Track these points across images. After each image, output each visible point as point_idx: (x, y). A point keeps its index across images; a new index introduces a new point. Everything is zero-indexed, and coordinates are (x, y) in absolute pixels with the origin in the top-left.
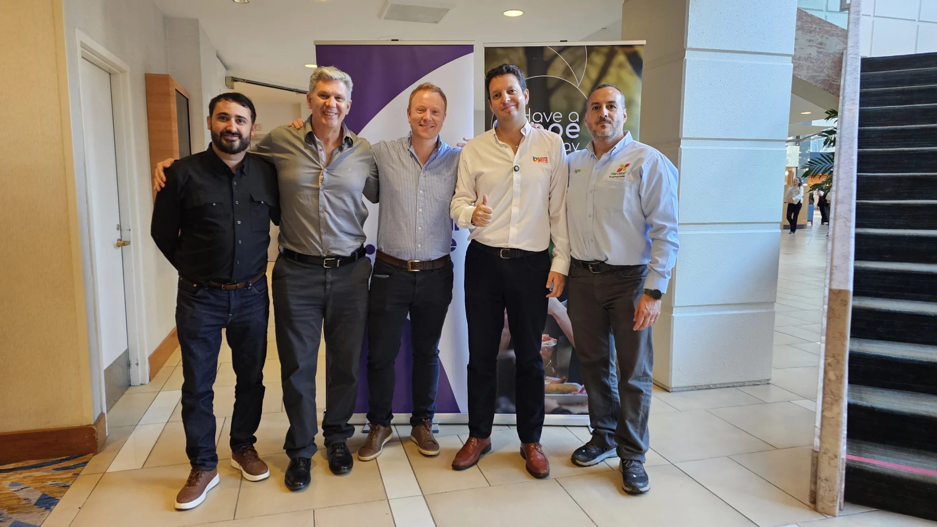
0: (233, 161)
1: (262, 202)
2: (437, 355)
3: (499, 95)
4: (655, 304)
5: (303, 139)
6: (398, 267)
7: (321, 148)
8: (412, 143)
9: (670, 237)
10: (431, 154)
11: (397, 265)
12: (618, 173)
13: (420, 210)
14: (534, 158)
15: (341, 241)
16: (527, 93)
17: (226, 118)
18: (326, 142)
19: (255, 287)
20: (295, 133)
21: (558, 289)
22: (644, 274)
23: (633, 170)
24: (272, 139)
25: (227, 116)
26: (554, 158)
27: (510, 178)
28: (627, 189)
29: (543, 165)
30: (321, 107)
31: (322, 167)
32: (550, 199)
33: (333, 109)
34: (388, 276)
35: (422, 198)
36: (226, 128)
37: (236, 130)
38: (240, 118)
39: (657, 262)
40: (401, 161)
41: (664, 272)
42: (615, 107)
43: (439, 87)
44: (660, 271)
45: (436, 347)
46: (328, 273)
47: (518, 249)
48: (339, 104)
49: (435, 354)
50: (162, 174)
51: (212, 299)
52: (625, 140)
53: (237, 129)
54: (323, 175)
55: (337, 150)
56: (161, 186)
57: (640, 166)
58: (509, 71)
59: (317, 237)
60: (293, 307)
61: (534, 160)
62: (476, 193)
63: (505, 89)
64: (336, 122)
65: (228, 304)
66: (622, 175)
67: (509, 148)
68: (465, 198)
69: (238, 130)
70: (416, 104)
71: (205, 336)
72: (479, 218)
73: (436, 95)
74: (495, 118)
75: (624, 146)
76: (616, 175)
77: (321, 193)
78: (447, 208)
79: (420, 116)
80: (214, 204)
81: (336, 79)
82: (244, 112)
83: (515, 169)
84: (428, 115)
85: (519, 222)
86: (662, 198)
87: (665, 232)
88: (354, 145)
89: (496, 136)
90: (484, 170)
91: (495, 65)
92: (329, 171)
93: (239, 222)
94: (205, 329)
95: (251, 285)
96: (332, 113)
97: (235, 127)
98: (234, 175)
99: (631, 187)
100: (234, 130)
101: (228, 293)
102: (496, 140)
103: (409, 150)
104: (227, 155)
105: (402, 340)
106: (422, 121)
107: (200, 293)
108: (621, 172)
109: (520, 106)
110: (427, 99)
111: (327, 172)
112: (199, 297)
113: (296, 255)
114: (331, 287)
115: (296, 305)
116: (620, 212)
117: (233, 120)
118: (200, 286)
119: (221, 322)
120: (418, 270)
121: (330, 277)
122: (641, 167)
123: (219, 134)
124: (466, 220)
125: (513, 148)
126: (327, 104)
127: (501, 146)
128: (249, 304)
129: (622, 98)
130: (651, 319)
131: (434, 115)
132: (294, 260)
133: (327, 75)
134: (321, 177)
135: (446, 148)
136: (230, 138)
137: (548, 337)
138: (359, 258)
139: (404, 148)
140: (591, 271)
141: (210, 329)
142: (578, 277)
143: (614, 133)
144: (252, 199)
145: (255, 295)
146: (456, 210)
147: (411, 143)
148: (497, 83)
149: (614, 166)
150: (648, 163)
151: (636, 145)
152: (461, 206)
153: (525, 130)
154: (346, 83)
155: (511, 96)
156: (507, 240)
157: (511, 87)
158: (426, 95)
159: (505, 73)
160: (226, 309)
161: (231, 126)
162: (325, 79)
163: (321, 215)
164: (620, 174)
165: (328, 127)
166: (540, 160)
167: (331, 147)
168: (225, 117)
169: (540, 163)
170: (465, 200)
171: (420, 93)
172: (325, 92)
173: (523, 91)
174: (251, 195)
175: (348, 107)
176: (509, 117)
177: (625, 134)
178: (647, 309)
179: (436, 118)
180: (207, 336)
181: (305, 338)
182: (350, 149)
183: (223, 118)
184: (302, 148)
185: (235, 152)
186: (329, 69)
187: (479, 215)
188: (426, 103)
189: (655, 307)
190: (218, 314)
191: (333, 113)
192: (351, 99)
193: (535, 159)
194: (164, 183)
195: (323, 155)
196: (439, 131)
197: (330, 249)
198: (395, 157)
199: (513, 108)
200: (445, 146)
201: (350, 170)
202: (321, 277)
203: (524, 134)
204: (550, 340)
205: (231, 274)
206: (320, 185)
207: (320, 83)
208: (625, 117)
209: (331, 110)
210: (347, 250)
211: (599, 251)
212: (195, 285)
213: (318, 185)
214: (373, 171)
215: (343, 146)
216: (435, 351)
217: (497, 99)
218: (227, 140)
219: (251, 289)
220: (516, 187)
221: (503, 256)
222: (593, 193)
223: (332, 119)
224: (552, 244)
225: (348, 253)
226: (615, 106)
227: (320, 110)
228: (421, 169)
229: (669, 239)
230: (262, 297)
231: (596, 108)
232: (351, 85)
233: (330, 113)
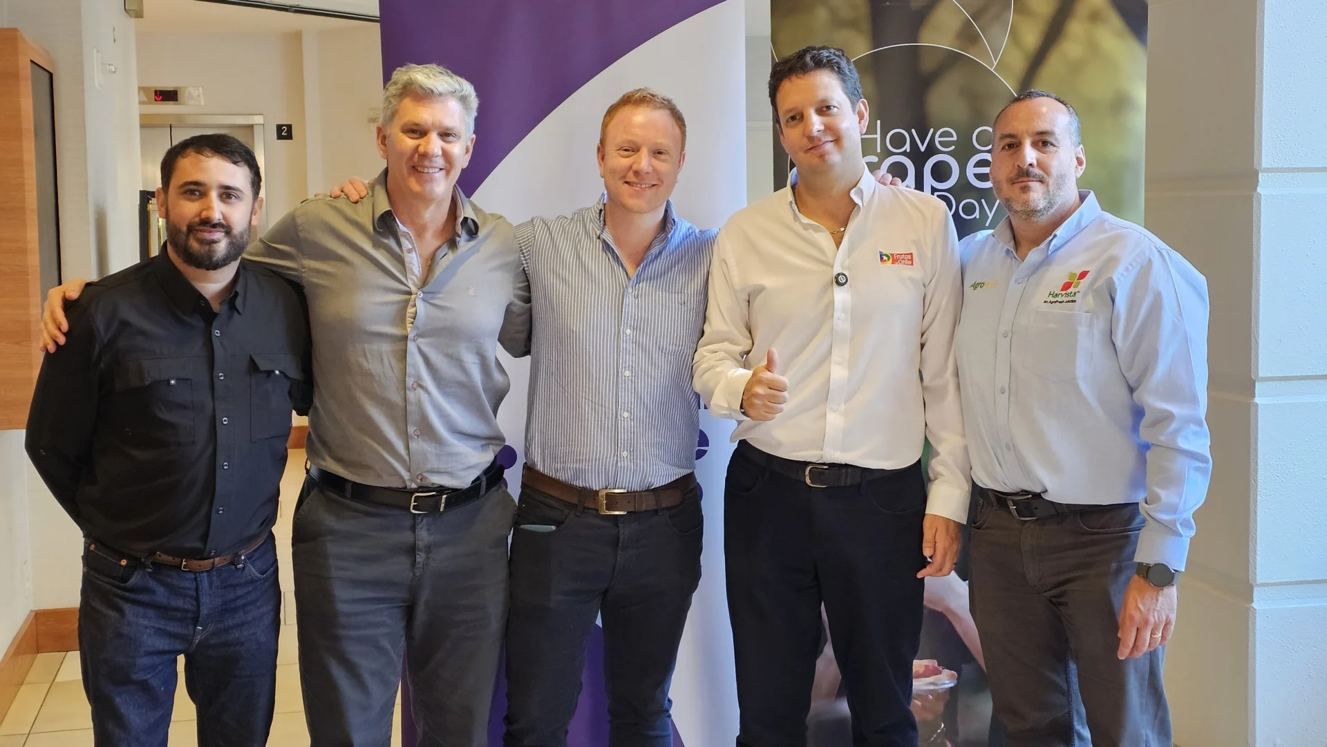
0: (213, 284)
1: (277, 372)
2: (668, 711)
3: (798, 117)
4: (1160, 598)
5: (371, 229)
6: (576, 506)
7: (410, 247)
8: (607, 223)
9: (1186, 438)
10: (649, 247)
11: (575, 500)
12: (1063, 292)
13: (627, 373)
14: (881, 256)
15: (451, 454)
16: (863, 108)
17: (199, 191)
18: (420, 231)
19: (252, 563)
20: (349, 211)
21: (944, 557)
22: (1134, 524)
23: (1095, 287)
24: (300, 228)
25: (201, 188)
26: (929, 254)
27: (825, 301)
28: (1082, 329)
29: (903, 270)
30: (408, 155)
31: (413, 289)
32: (922, 346)
33: (434, 159)
34: (554, 528)
35: (630, 346)
36: (199, 214)
37: (221, 217)
38: (229, 191)
39: (1157, 499)
40: (582, 264)
41: (1174, 522)
42: (1052, 144)
43: (669, 96)
44: (1166, 521)
45: (665, 693)
46: (420, 526)
47: (847, 466)
48: (448, 147)
49: (663, 710)
50: (60, 315)
51: (161, 595)
52: (1081, 215)
53: (222, 213)
54: (415, 306)
55: (445, 249)
56: (56, 343)
57: (1110, 276)
58: (819, 64)
59: (399, 446)
60: (342, 607)
61: (882, 259)
62: (750, 332)
63: (811, 105)
64: (442, 186)
65: (195, 603)
66: (1070, 299)
67: (823, 232)
68: (726, 345)
69: (225, 218)
70: (618, 136)
71: (145, 678)
72: (757, 401)
73: (661, 117)
74: (792, 166)
75: (1080, 229)
76: (1059, 299)
77: (411, 347)
78: (685, 370)
79: (625, 162)
80: (173, 382)
81: (441, 94)
82: (237, 176)
83: (840, 280)
84: (644, 161)
85: (847, 400)
86: (1162, 349)
87: (1174, 426)
88: (482, 233)
89: (794, 205)
90: (769, 282)
91: (790, 51)
92: (429, 295)
93: (225, 420)
94: (144, 661)
95: (243, 558)
96: (432, 167)
97: (218, 210)
98: (215, 315)
99: (1090, 326)
100: (217, 216)
101: (195, 579)
102: (795, 214)
103: (599, 238)
104: (203, 271)
105: (585, 678)
106: (631, 174)
107: (135, 580)
108: (1069, 291)
109: (846, 142)
110: (643, 126)
111: (423, 300)
112: (131, 590)
113: (349, 487)
114: (428, 558)
115: (347, 602)
116: (1073, 382)
117: (214, 195)
118: (136, 564)
119: (178, 646)
120: (622, 513)
121: (424, 536)
122: (1111, 279)
123: (184, 229)
124: (729, 404)
125: (832, 234)
126: (421, 149)
127: (806, 227)
128: (239, 603)
129: (1070, 123)
130: (1153, 633)
131: (655, 157)
132: (345, 497)
133: (421, 87)
134: (410, 310)
135: (684, 230)
136: (207, 236)
137: (934, 667)
138: (489, 487)
139: (587, 233)
140: (1015, 513)
141: (156, 660)
142: (988, 528)
143: (1051, 204)
144: (253, 367)
145: (253, 581)
146: (706, 376)
147: (604, 221)
148: (795, 91)
149: (1056, 276)
150: (1127, 269)
151: (1106, 226)
152: (717, 366)
153: (861, 191)
154: (463, 99)
155: (825, 119)
156: (819, 444)
157: (823, 101)
158: (640, 117)
159: (811, 70)
160: (190, 615)
161: (209, 208)
162: (416, 93)
163: (411, 395)
164: (1068, 295)
165: (425, 199)
166: (895, 259)
167: (431, 241)
168: (196, 190)
169: (896, 265)
170: (726, 352)
171: (626, 111)
172: (417, 125)
173: (853, 104)
174: (252, 360)
175: (467, 151)
176: (822, 166)
177: (1082, 198)
178: (1140, 609)
179: (661, 166)
180: (148, 676)
181: (366, 676)
182: (472, 243)
183: (192, 192)
184: (367, 246)
185: (216, 266)
186: (426, 71)
187: (756, 395)
188: (638, 135)
189: (1159, 605)
190: (173, 627)
191: (435, 168)
192: (474, 133)
193: (885, 258)
194: (65, 334)
195: (415, 263)
196: (669, 192)
197: (428, 472)
198: (569, 256)
199: (829, 147)
200: (682, 226)
201: (471, 292)
202: (407, 537)
203: (857, 200)
204: (940, 673)
205: (205, 537)
206: (409, 329)
207: (407, 103)
208: (1080, 162)
209: (431, 161)
210: (462, 474)
211: (1028, 473)
212: (124, 562)
213: (405, 329)
214: (519, 289)
215: (458, 239)
216: (663, 704)
217: (793, 127)
218: (202, 242)
219: (244, 568)
220: (841, 321)
221: (812, 483)
222: (1009, 338)
223: (432, 180)
224: (928, 446)
225: (464, 481)
226: (1054, 142)
227: (407, 162)
228: (629, 279)
229: (1182, 444)
230: (267, 584)
231: (1010, 146)
232: (474, 102)
233: (428, 168)
